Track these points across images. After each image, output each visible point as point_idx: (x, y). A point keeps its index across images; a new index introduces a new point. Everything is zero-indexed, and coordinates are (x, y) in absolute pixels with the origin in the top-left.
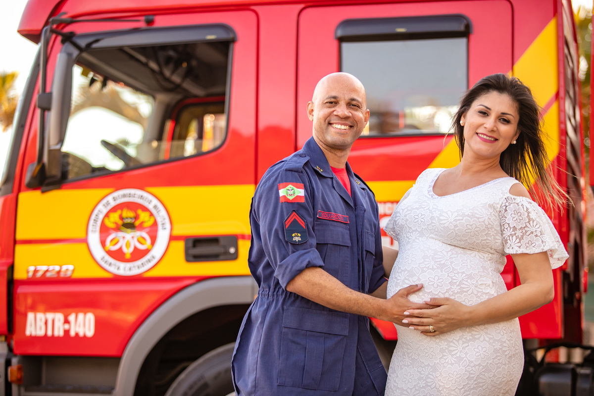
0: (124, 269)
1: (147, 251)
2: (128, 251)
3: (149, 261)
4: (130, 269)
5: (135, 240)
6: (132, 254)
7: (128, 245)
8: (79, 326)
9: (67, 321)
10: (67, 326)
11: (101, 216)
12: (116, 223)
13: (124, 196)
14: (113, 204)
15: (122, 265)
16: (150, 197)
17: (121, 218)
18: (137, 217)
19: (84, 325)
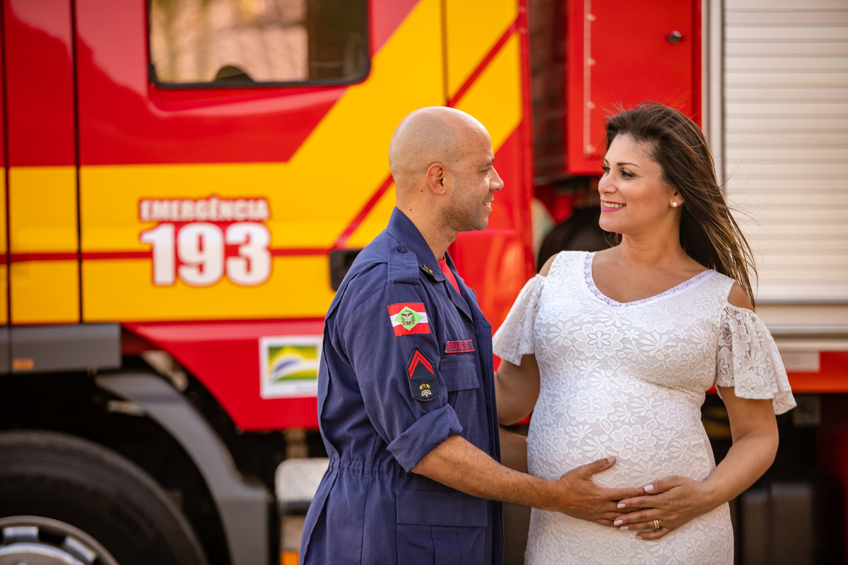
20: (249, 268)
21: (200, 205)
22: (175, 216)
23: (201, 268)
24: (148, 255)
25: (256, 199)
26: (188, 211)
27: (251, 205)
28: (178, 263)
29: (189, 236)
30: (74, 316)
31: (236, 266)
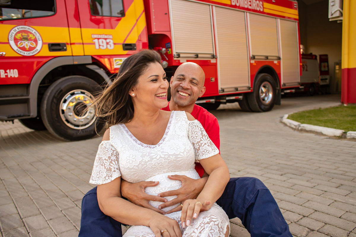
0: (26, 54)
1: (34, 48)
2: (27, 48)
3: (36, 51)
4: (29, 54)
5: (29, 43)
6: (29, 48)
7: (27, 45)
8: (12, 74)
9: (6, 72)
10: (6, 74)
11: (14, 35)
12: (20, 37)
13: (22, 28)
14: (18, 30)
15: (26, 52)
16: (32, 29)
17: (22, 35)
18: (28, 36)
19: (14, 73)
20: (110, 46)
21: (102, 36)
22: (98, 38)
23: (103, 46)
24: (94, 44)
25: (110, 35)
26: (100, 37)
27: (109, 36)
28: (100, 45)
29: (100, 40)
30: (83, 54)
31: (108, 46)
